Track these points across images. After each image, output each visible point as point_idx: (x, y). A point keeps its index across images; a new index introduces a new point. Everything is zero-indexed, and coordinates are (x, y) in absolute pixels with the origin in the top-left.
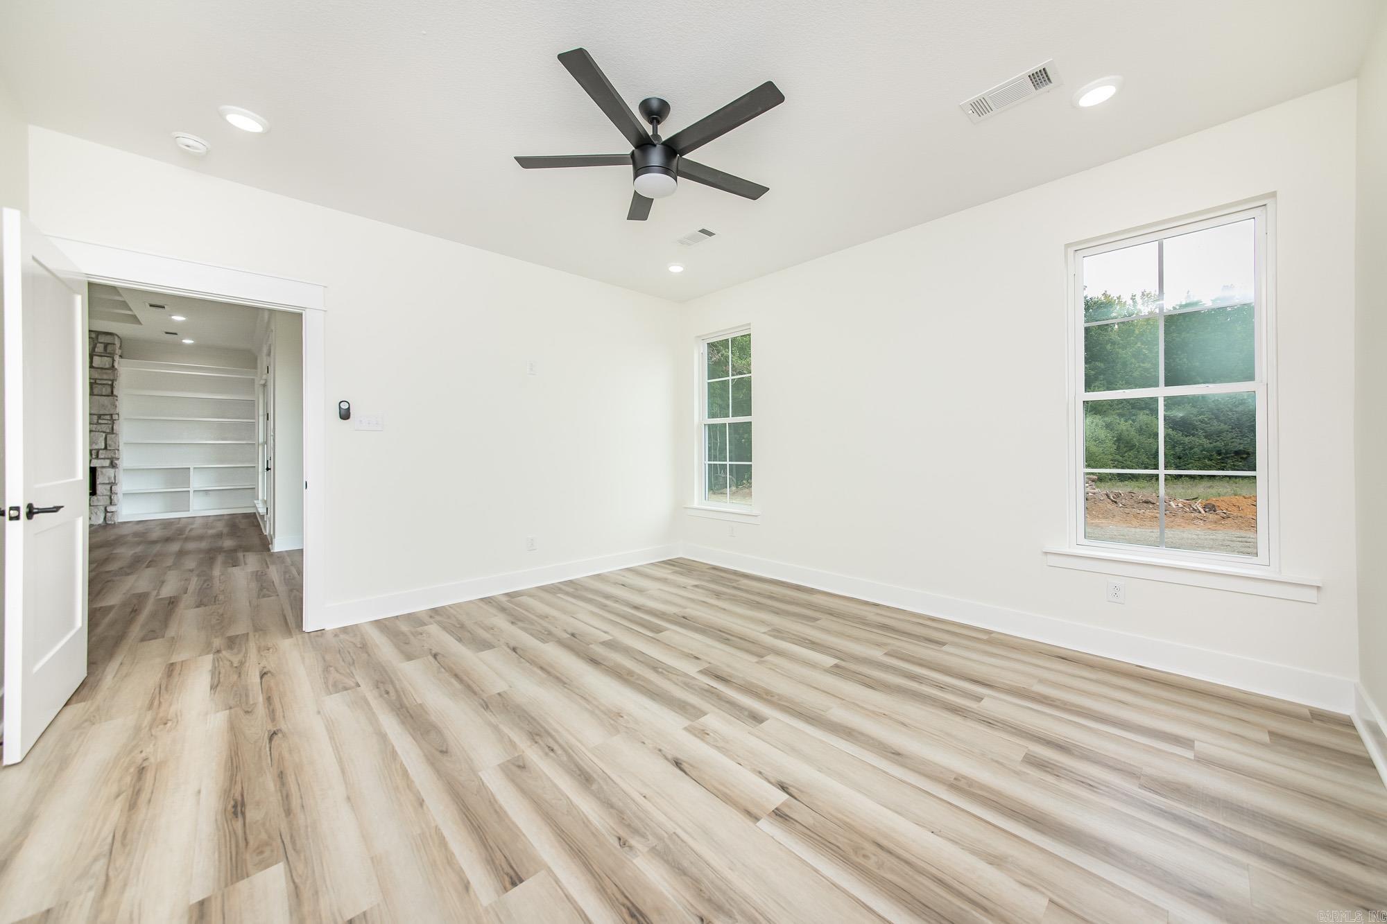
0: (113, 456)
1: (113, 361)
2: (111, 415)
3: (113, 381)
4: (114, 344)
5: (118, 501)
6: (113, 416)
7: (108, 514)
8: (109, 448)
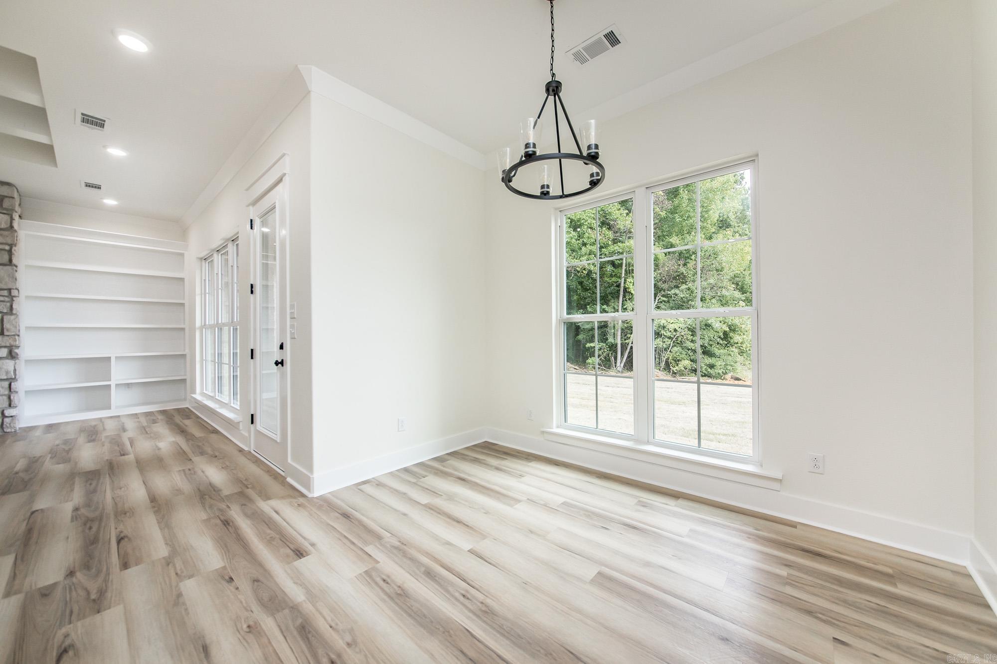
0: (12, 343)
1: (12, 219)
2: (10, 290)
3: (11, 246)
4: (13, 198)
5: (19, 401)
6: (12, 291)
7: (7, 420)
8: (6, 333)
